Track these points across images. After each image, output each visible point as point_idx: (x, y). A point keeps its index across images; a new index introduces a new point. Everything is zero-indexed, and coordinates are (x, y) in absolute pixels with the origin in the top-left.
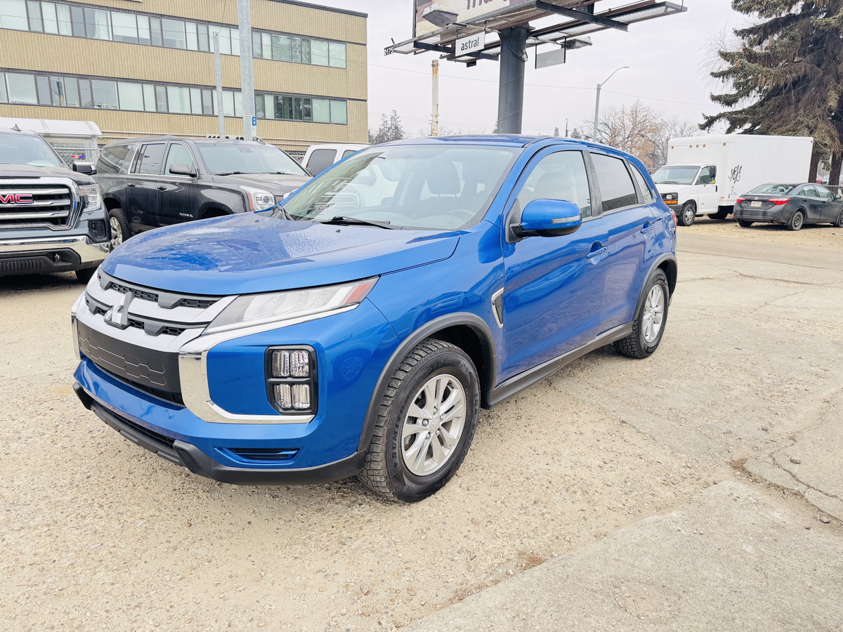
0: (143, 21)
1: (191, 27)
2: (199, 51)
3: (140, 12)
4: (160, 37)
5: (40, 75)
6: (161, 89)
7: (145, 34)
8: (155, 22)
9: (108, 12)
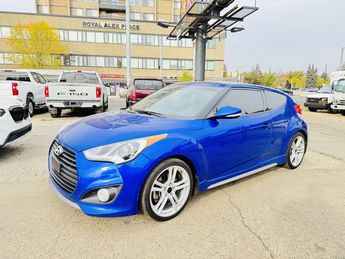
0: (140, 36)
1: (156, 37)
2: (158, 46)
3: (139, 33)
4: (145, 42)
5: (106, 57)
6: (144, 60)
7: (140, 41)
8: (144, 37)
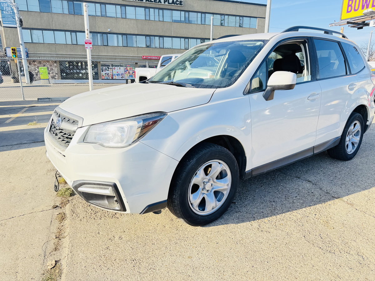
0: (183, 13)
1: (199, 14)
2: (201, 24)
3: (182, 10)
4: (188, 19)
5: (147, 36)
6: (187, 40)
7: (183, 19)
8: (187, 14)
9: (171, 11)
